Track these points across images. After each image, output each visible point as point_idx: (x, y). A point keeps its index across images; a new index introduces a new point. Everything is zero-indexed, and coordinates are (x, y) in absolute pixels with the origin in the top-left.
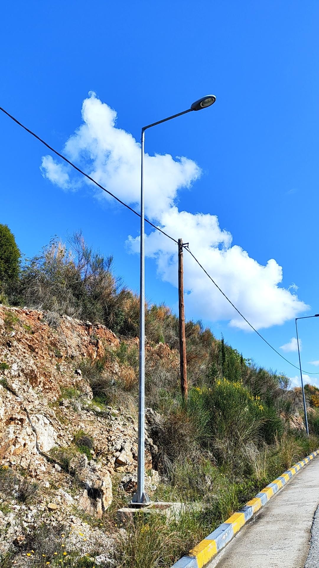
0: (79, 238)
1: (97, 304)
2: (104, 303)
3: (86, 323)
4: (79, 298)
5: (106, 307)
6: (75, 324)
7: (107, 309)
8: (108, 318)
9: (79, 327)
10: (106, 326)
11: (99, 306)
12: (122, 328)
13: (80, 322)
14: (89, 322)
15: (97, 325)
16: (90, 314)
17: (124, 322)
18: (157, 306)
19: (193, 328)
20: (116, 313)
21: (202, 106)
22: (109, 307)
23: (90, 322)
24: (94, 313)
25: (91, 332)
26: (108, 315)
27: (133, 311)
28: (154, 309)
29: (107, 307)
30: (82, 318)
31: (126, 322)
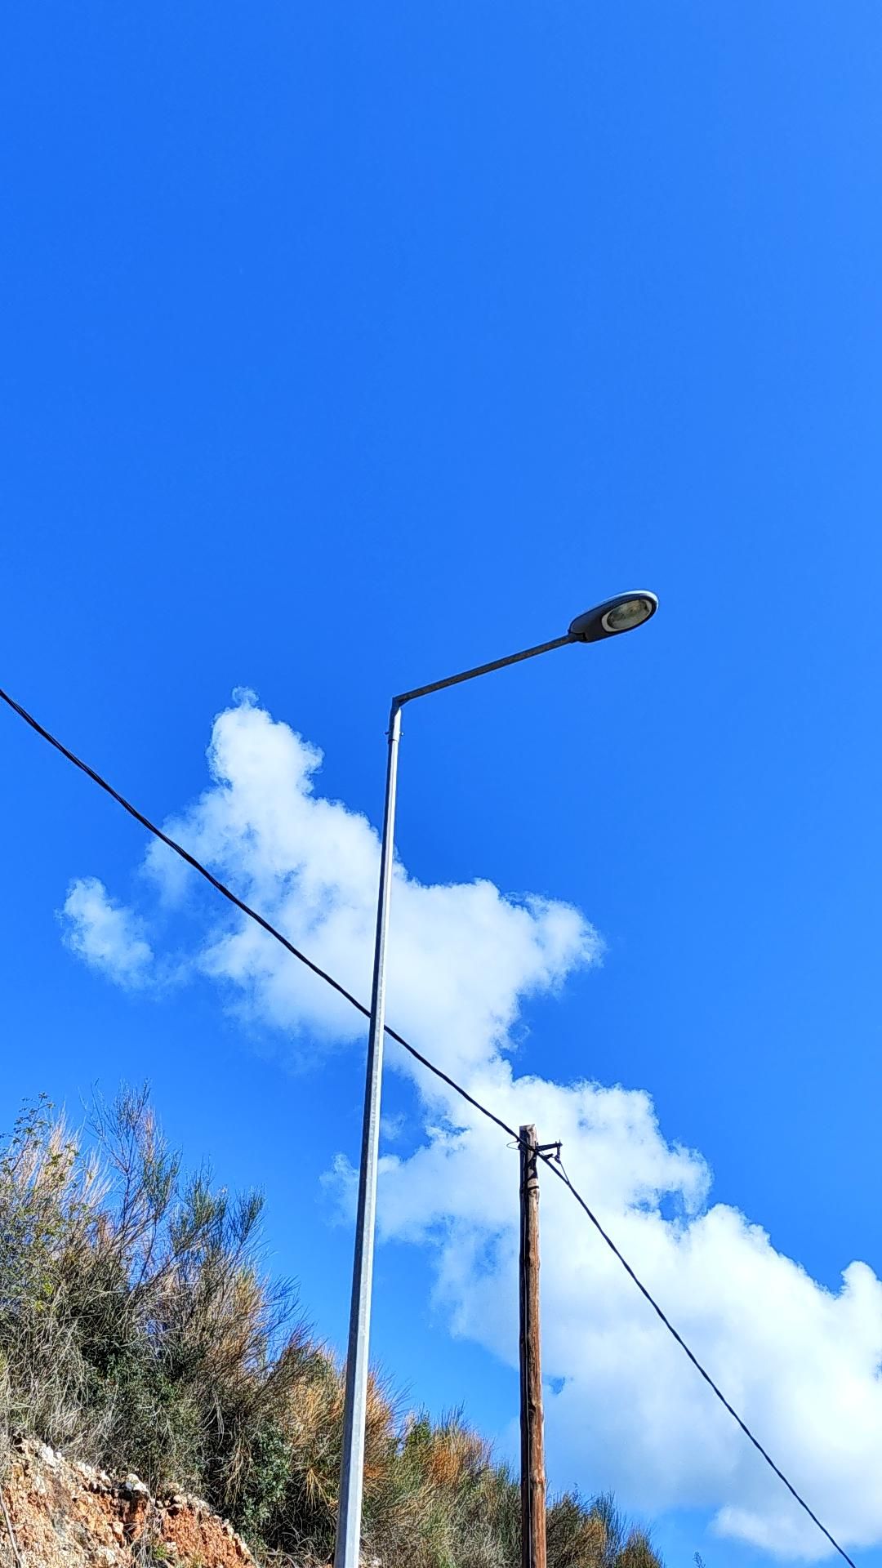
0: (136, 1113)
1: (179, 1398)
2: (210, 1399)
3: (122, 1486)
4: (105, 1368)
5: (219, 1414)
6: (71, 1486)
7: (221, 1423)
8: (220, 1467)
9: (90, 1500)
10: (210, 1502)
11: (186, 1407)
12: (276, 1516)
13: (99, 1478)
14: (135, 1477)
15: (169, 1495)
16: (145, 1443)
17: (288, 1487)
18: (432, 1424)
19: (579, 1528)
20: (256, 1443)
21: (608, 629)
22: (229, 1416)
23: (143, 1478)
24: (164, 1440)
25: (139, 1527)
26: (222, 1452)
27: (330, 1439)
28: (419, 1435)
29: (224, 1414)
30: (107, 1458)
31: (295, 1488)
